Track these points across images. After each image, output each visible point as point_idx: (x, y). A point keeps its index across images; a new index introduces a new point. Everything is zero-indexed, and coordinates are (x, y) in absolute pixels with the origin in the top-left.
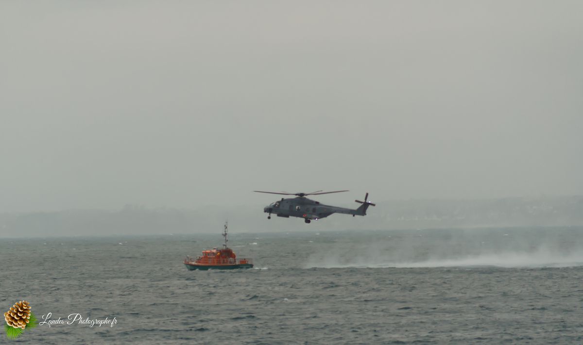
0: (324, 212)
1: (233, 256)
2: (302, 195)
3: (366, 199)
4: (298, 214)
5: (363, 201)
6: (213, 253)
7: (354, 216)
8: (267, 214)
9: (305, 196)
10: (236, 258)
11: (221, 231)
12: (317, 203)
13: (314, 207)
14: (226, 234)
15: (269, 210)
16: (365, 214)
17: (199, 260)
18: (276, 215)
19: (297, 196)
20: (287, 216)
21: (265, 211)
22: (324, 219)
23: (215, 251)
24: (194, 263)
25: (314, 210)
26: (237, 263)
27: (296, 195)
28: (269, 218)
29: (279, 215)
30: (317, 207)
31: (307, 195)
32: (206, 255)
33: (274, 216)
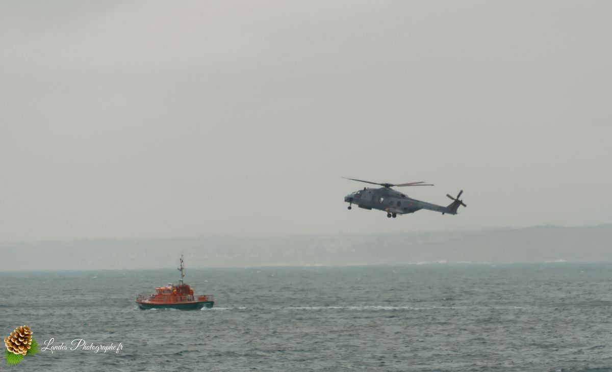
0: (411, 206)
1: (191, 293)
2: (387, 186)
3: (459, 196)
4: (381, 207)
5: (456, 198)
6: (169, 290)
7: (443, 214)
8: (348, 204)
9: (391, 187)
10: (194, 295)
11: (178, 265)
12: (403, 196)
13: (398, 200)
14: (181, 269)
15: (350, 200)
16: (456, 213)
17: (152, 299)
18: (357, 206)
19: (383, 187)
20: (370, 208)
21: (346, 201)
22: (410, 214)
23: (170, 287)
24: (147, 301)
25: (399, 203)
26: (196, 300)
27: (382, 185)
28: (350, 208)
29: (361, 206)
30: (403, 201)
31: (392, 185)
32: (161, 293)
33: (355, 206)
